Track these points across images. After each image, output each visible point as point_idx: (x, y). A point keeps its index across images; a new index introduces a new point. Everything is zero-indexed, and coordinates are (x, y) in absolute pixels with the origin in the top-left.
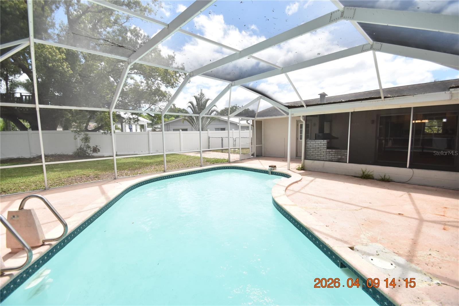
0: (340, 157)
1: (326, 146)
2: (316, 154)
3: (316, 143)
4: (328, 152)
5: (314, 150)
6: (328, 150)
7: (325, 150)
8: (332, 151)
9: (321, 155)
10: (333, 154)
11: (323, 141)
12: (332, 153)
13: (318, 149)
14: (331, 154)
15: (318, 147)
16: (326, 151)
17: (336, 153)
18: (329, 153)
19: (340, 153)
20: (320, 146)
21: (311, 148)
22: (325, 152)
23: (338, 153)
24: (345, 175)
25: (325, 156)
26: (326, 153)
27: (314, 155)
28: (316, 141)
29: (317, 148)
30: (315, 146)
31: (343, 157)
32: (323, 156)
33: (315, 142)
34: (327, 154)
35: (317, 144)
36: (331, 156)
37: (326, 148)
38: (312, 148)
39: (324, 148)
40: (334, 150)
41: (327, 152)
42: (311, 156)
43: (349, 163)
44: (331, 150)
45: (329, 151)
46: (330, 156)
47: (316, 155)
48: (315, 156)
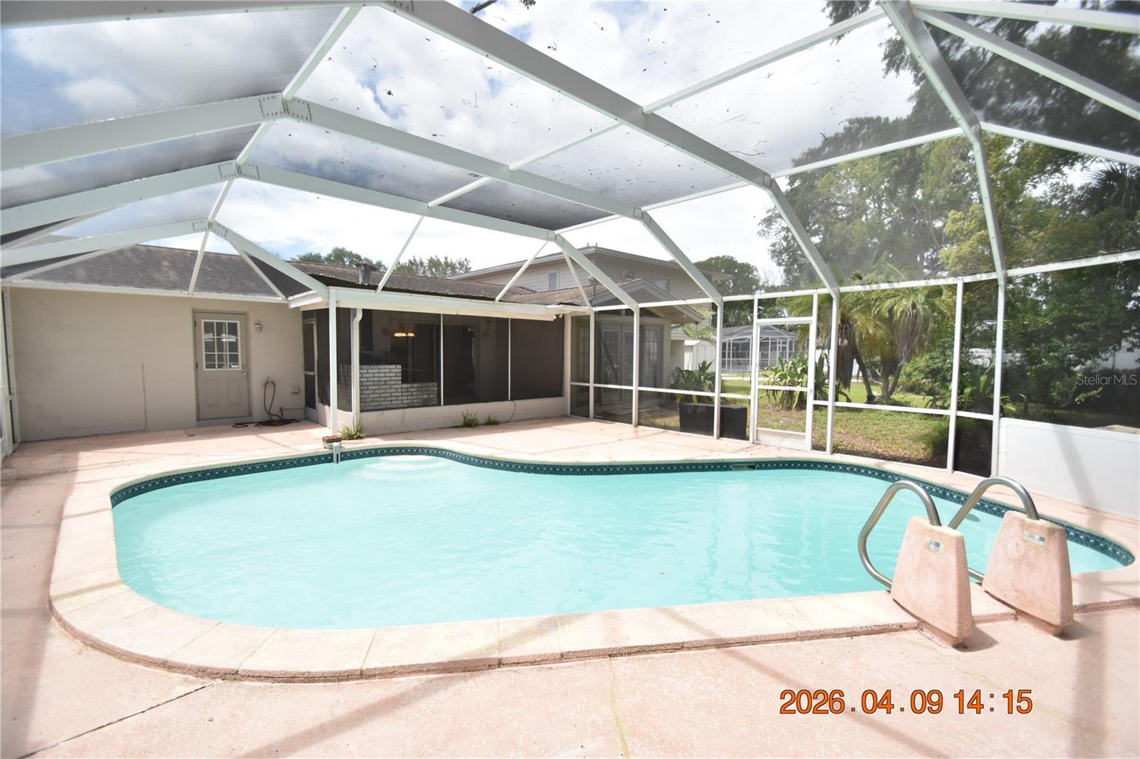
0: (426, 396)
1: (400, 378)
2: (380, 397)
3: (381, 371)
4: (406, 390)
5: (377, 387)
6: (405, 386)
7: (400, 386)
8: (412, 388)
9: (391, 396)
10: (414, 393)
11: (394, 366)
12: (412, 390)
13: (385, 385)
14: (410, 394)
15: (385, 381)
16: (402, 388)
17: (420, 389)
18: (407, 392)
19: (426, 389)
20: (389, 379)
21: (368, 383)
22: (399, 390)
23: (423, 389)
24: (441, 428)
25: (400, 398)
26: (402, 392)
27: (378, 399)
28: (379, 367)
29: (383, 383)
30: (378, 379)
31: (432, 396)
32: (395, 398)
33: (377, 371)
34: (404, 394)
35: (383, 375)
36: (412, 397)
37: (400, 382)
38: (372, 383)
39: (398, 382)
40: (415, 385)
41: (403, 390)
42: (371, 402)
43: (444, 405)
44: (410, 385)
45: (407, 388)
46: (409, 397)
47: (380, 399)
48: (377, 401)
